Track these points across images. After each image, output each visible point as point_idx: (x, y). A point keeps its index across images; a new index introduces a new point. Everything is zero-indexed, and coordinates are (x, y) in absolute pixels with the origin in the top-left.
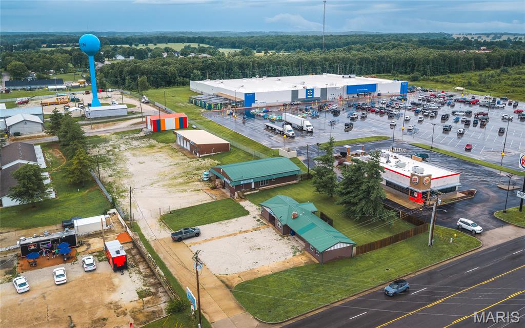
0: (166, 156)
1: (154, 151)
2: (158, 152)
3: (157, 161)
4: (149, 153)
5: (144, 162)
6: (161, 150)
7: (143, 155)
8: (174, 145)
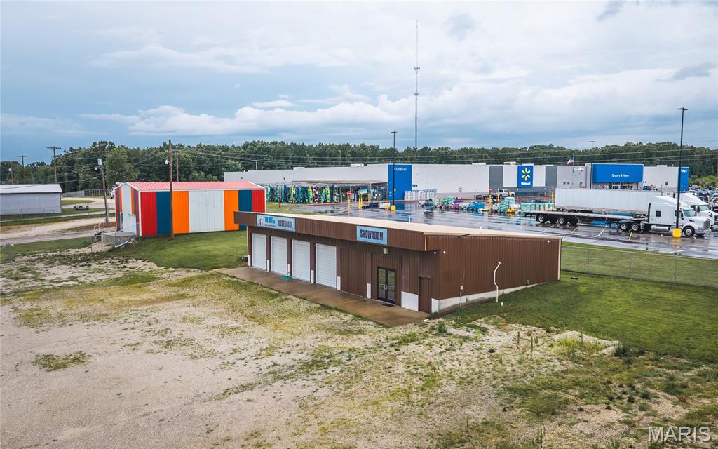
0: (220, 315)
1: (145, 296)
2: (169, 299)
3: (168, 344)
4: (120, 306)
5: (79, 359)
6: (186, 290)
7: (83, 318)
8: (240, 273)
